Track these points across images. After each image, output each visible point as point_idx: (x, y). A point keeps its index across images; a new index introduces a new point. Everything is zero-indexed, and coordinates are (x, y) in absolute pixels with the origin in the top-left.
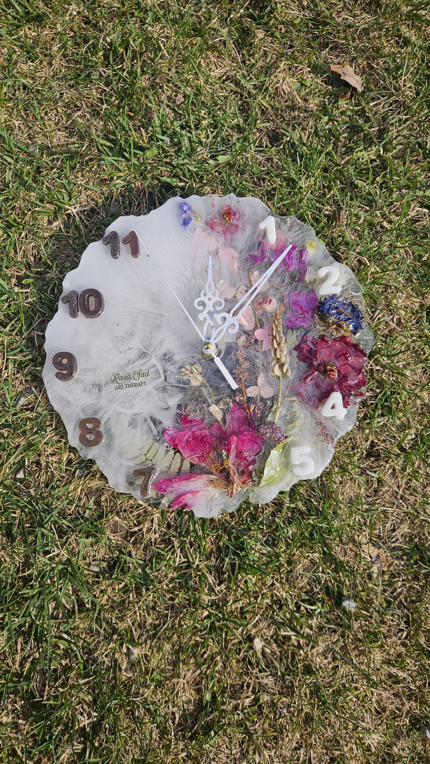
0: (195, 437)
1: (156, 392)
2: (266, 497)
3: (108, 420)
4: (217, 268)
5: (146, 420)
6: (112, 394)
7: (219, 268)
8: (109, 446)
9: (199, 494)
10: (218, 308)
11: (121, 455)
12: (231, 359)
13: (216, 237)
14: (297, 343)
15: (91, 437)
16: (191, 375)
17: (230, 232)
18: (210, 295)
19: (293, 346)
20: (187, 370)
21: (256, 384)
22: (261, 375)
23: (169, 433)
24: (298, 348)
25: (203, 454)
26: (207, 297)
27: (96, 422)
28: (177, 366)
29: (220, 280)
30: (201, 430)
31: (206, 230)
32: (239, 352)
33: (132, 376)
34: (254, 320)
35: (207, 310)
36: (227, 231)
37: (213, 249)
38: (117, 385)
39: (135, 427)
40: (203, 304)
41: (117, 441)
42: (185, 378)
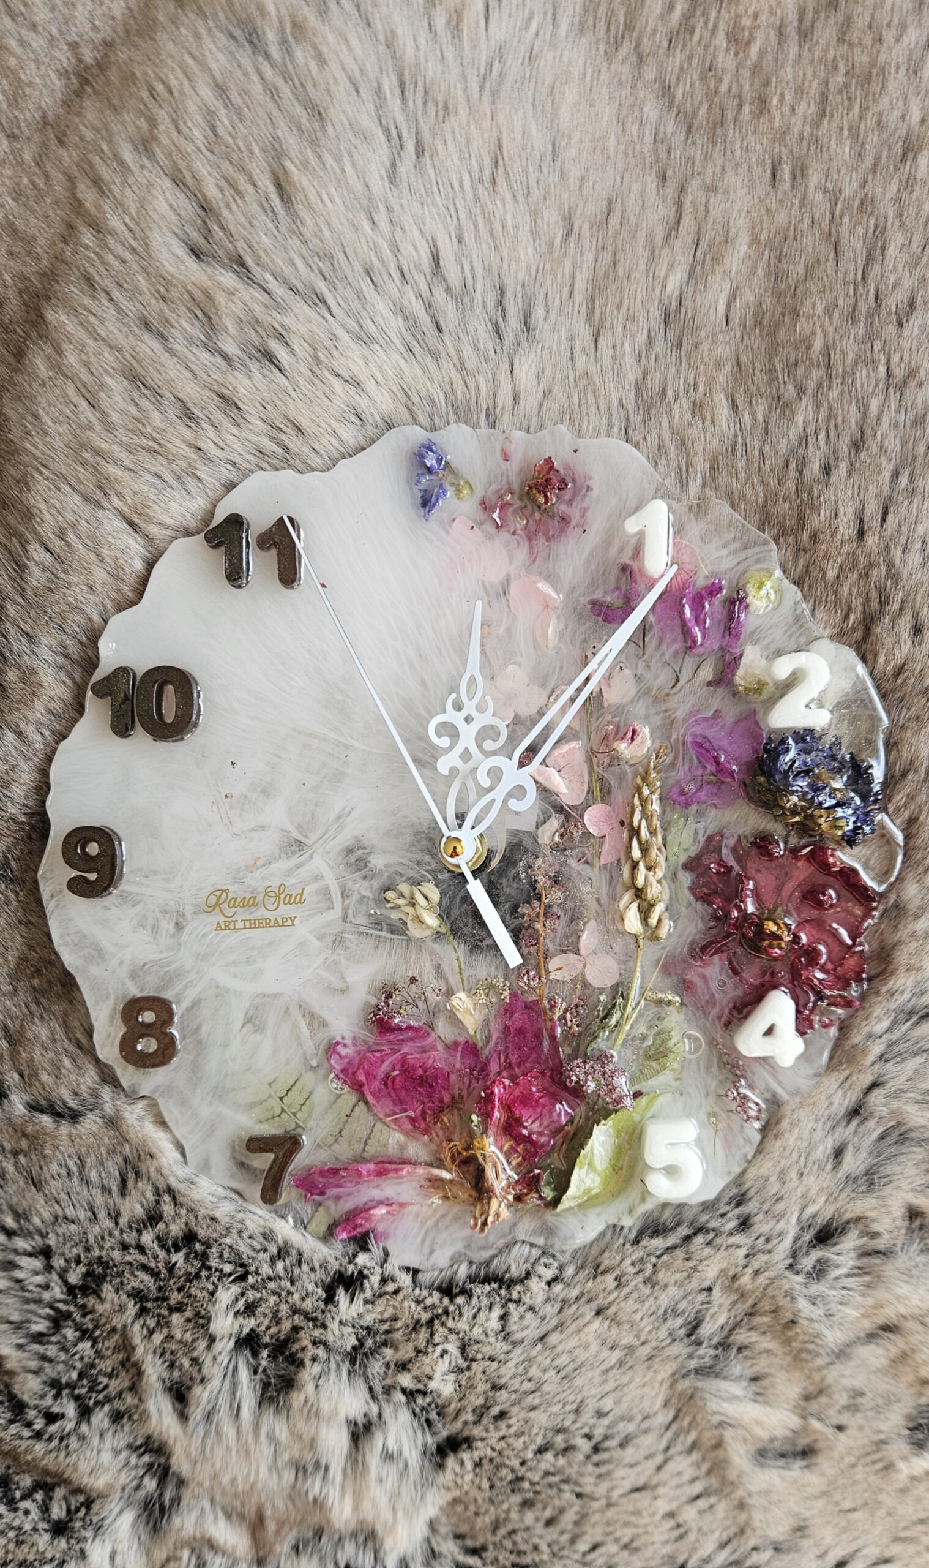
0: (407, 1069)
1: (318, 944)
2: (573, 1238)
3: (196, 1003)
4: (501, 631)
5: (287, 1011)
6: (207, 940)
7: (509, 631)
8: (196, 1068)
9: (407, 1210)
10: (489, 745)
11: (220, 1093)
12: (517, 877)
13: (507, 545)
14: (693, 851)
15: (147, 1045)
16: (410, 910)
17: (546, 534)
18: (469, 708)
19: (683, 858)
20: (402, 896)
21: (577, 952)
22: (592, 924)
23: (343, 1051)
24: (691, 865)
25: (423, 1112)
26: (464, 714)
27: (163, 1007)
28: (376, 884)
29: (506, 666)
30: (424, 1052)
31: (482, 524)
32: (539, 862)
33: (259, 898)
34: (586, 779)
35: (459, 749)
36: (537, 531)
37: (495, 577)
38: (222, 919)
39: (259, 1029)
40: (450, 731)
41: (212, 1063)
42: (395, 915)
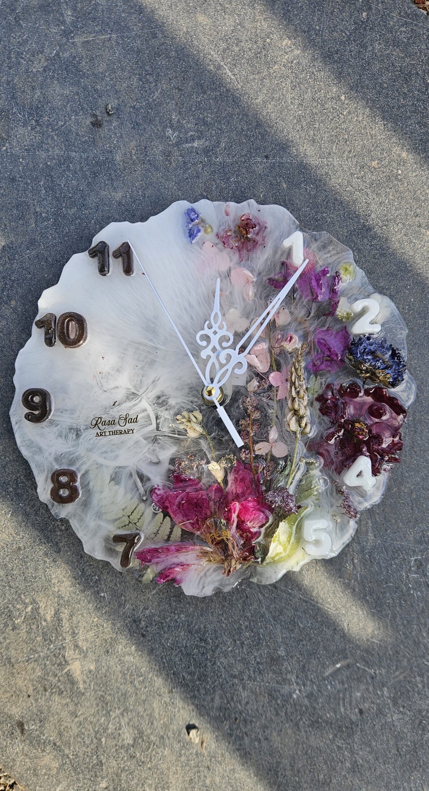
0: (189, 500)
1: (145, 442)
2: (271, 577)
3: (87, 472)
4: (227, 293)
5: (131, 475)
6: (92, 442)
7: (231, 293)
8: (86, 504)
9: (191, 568)
10: (225, 344)
11: (99, 515)
12: (238, 407)
13: (229, 254)
14: (320, 392)
15: (64, 493)
16: (188, 424)
17: (247, 248)
18: (215, 327)
19: (316, 396)
20: (184, 417)
21: (267, 441)
22: (274, 428)
23: (158, 492)
24: (321, 399)
25: (197, 520)
26: (213, 330)
27: (72, 475)
28: (172, 412)
29: (230, 309)
30: (197, 491)
31: (217, 244)
32: (248, 399)
33: (117, 421)
34: (269, 360)
35: (211, 347)
36: (243, 248)
37: (224, 268)
38: (99, 431)
39: (118, 483)
40: (207, 338)
41: (95, 500)
42: (182, 427)
